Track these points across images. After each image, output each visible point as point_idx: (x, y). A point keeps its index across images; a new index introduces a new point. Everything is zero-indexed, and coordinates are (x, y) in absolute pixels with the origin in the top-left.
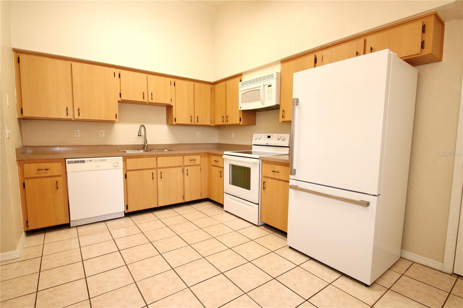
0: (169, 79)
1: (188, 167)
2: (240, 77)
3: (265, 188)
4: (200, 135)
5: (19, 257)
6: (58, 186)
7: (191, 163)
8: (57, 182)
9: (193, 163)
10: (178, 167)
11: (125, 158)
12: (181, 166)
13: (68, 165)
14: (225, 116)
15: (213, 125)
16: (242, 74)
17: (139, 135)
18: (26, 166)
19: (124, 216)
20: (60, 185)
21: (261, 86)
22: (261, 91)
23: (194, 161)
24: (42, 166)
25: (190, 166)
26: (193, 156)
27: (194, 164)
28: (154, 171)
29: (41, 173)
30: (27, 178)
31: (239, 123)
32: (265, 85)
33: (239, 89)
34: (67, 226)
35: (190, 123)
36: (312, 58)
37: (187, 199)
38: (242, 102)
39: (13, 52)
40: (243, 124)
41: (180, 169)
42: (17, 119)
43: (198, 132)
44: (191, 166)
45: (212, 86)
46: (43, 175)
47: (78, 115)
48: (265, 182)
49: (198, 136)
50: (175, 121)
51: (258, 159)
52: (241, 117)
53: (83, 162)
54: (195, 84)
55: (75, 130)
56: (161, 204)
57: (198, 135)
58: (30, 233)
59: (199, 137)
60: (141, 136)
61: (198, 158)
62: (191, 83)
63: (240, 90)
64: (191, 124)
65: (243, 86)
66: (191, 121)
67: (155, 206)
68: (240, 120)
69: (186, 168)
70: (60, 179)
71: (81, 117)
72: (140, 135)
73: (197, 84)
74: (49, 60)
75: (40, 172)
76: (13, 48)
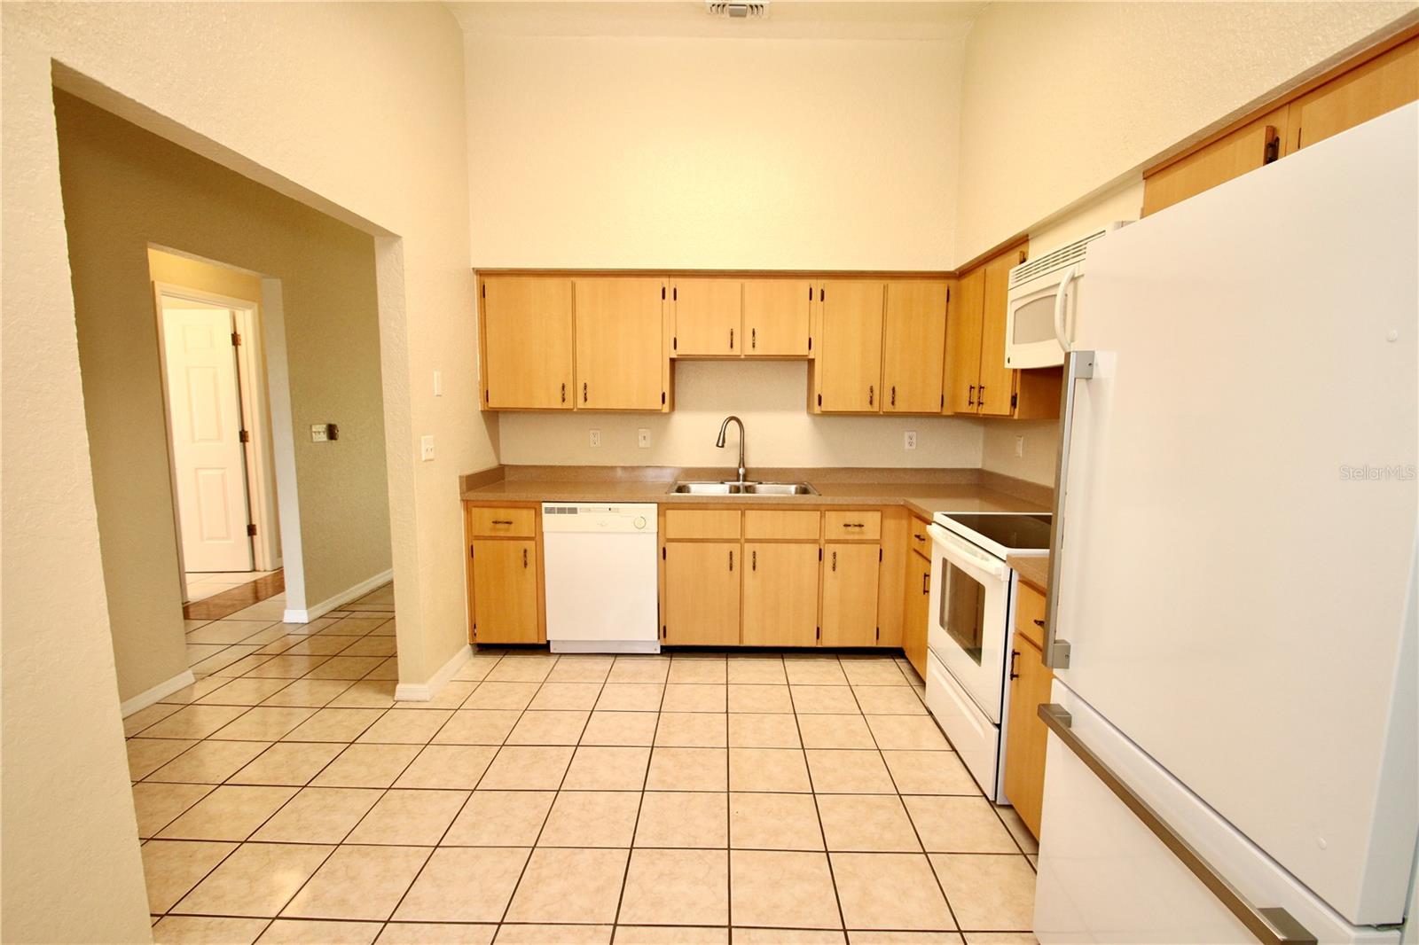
0: (804, 285)
1: (837, 545)
2: (1022, 248)
3: (1017, 676)
4: (914, 440)
5: (428, 699)
6: (528, 562)
7: (849, 533)
8: (525, 551)
9: (853, 533)
10: (807, 543)
11: (663, 508)
12: (815, 541)
13: (545, 517)
14: (976, 385)
15: (947, 412)
16: (1027, 236)
17: (717, 445)
18: (475, 510)
19: (659, 652)
20: (531, 558)
21: (1059, 284)
22: (1059, 300)
23: (857, 529)
24: (503, 514)
25: (844, 543)
26: (856, 513)
27: (856, 537)
28: (736, 548)
29: (499, 530)
30: (478, 538)
31: (1008, 414)
32: (1076, 275)
33: (1010, 293)
34: (543, 649)
35: (867, 408)
36: (1256, 139)
37: (830, 641)
38: (1014, 343)
39: (475, 276)
40: (1023, 417)
41: (812, 550)
42: (480, 414)
43: (907, 434)
44: (848, 543)
45: (952, 283)
46: (502, 534)
47: (583, 399)
48: (1018, 654)
49: (907, 446)
50: (820, 404)
51: (1005, 561)
52: (1018, 391)
53: (574, 511)
54: (890, 285)
55: (591, 432)
56: (751, 641)
57: (907, 440)
58: (483, 649)
59: (911, 448)
60: (723, 446)
61: (872, 520)
62: (877, 285)
63: (1011, 295)
64: (871, 410)
65: (1018, 283)
66: (871, 403)
67: (735, 643)
68: (1014, 404)
69: (829, 550)
70: (530, 545)
71: (589, 405)
72: (720, 445)
73: (894, 286)
74: (533, 282)
75: (498, 526)
76: (473, 269)
